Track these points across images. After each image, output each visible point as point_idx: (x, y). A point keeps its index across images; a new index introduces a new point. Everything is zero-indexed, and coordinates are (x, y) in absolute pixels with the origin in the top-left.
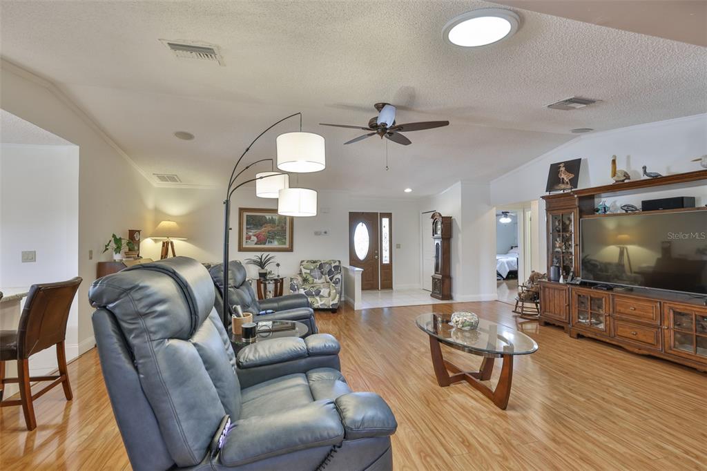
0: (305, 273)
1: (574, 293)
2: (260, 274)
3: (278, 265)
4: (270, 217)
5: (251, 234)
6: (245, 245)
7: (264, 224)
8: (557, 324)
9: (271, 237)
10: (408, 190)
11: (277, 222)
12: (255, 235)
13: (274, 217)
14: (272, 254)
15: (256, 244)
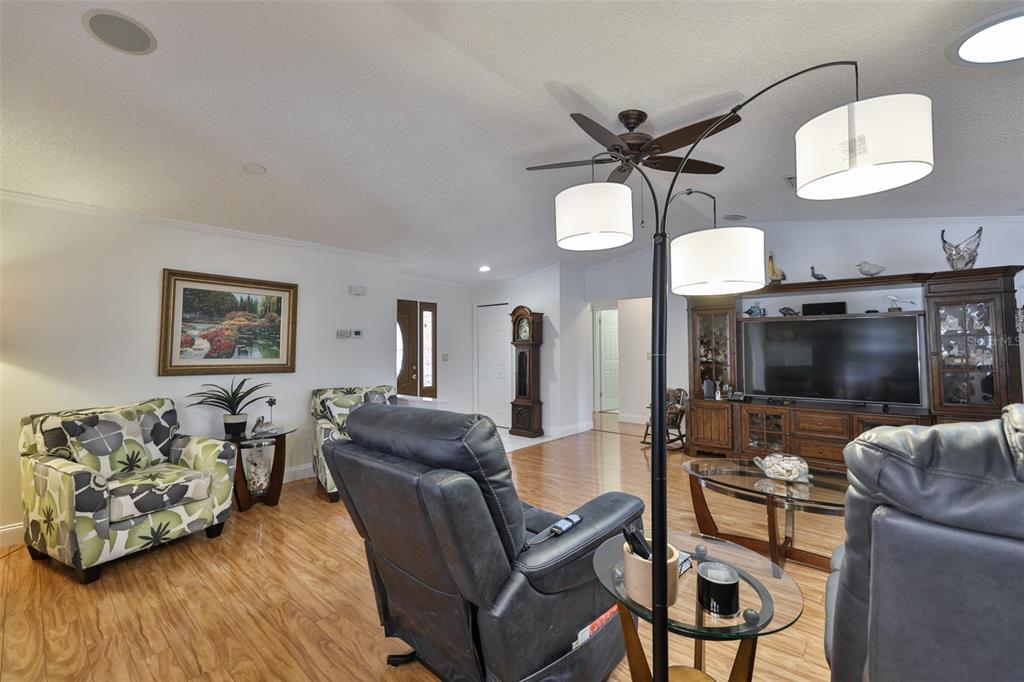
0: (340, 415)
1: (744, 412)
2: (227, 426)
3: (272, 403)
4: (245, 297)
5: (195, 333)
6: (177, 360)
7: (229, 311)
8: (716, 452)
9: (247, 340)
10: (485, 269)
11: (260, 308)
12: (204, 337)
13: (253, 298)
14: (254, 380)
15: (208, 356)
